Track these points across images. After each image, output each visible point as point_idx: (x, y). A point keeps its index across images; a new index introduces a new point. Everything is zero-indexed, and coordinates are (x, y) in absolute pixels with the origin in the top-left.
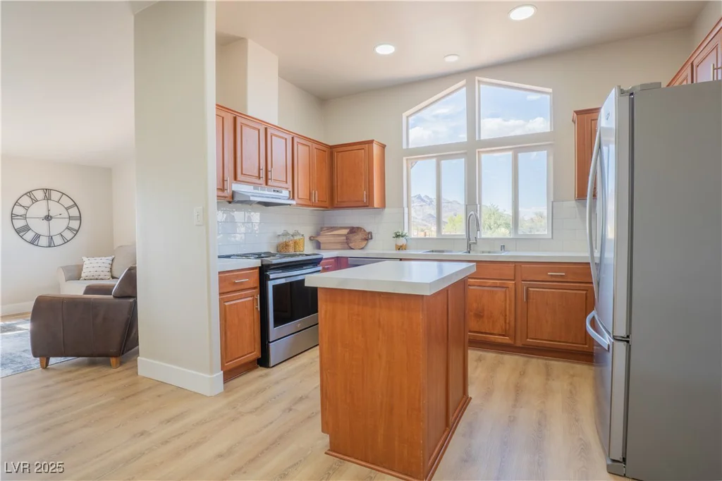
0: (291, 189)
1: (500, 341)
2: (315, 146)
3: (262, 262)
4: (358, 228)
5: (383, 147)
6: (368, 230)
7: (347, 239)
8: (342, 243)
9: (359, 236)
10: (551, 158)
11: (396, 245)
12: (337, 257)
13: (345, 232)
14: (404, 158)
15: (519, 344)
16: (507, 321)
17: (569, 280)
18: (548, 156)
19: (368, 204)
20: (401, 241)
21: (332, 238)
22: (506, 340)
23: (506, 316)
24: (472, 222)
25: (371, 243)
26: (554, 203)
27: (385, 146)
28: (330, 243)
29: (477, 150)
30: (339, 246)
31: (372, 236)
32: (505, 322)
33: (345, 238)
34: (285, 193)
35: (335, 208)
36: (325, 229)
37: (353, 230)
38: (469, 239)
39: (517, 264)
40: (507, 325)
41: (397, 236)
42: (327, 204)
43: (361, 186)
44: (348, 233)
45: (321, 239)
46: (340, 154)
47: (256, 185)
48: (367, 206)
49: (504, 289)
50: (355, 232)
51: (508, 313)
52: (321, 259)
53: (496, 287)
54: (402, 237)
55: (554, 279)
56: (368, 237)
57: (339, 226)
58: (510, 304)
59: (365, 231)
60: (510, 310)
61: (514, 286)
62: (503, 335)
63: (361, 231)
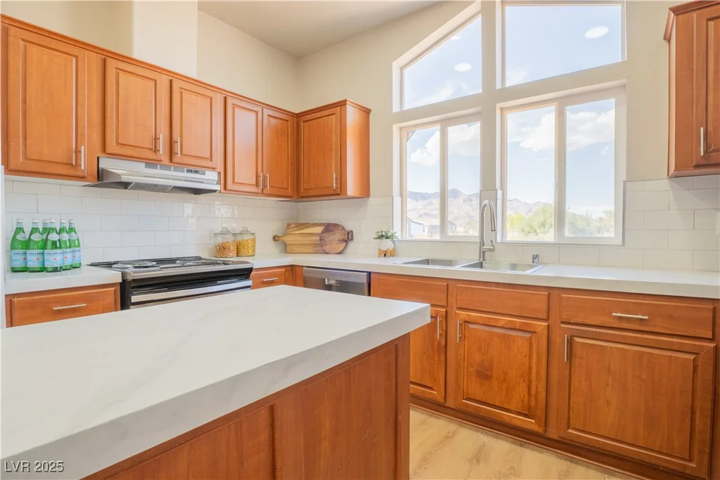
0: (221, 169)
1: (517, 423)
2: (267, 112)
3: (123, 275)
4: (336, 225)
5: (367, 112)
6: (348, 228)
7: (320, 240)
8: (315, 245)
9: (338, 235)
10: (624, 109)
11: (380, 250)
12: (292, 266)
13: (319, 230)
14: (395, 128)
15: (553, 433)
16: (533, 392)
17: (656, 330)
18: (617, 106)
19: (338, 192)
20: (387, 245)
21: (301, 238)
22: (529, 423)
23: (530, 382)
24: (489, 217)
25: (351, 245)
26: (627, 183)
27: (371, 110)
28: (298, 244)
29: (499, 106)
30: (311, 249)
31: (352, 236)
32: (529, 392)
33: (318, 238)
34: (212, 176)
35: (302, 197)
36: (293, 226)
37: (329, 228)
38: (482, 244)
39: (552, 293)
40: (533, 398)
41: (381, 237)
42: (289, 192)
43: (331, 167)
44: (322, 232)
45: (288, 239)
46: (307, 124)
47: (151, 163)
48: (338, 194)
49: (528, 335)
50: (330, 231)
51: (534, 377)
52: (250, 270)
53: (515, 329)
54: (387, 238)
55: (624, 325)
56: (348, 237)
57: (311, 222)
58: (538, 364)
59: (343, 228)
60: (538, 373)
61: (545, 332)
62: (526, 416)
63: (338, 228)
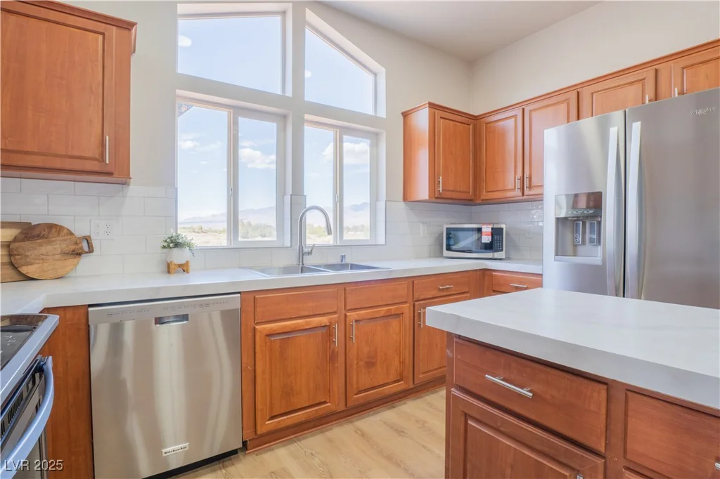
7: (11, 255)
20: (178, 256)
23: (400, 353)
31: (90, 245)
32: (400, 362)
44: (15, 240)
50: (36, 237)
51: (402, 349)
56: (80, 248)
59: (71, 233)
63: (59, 233)
